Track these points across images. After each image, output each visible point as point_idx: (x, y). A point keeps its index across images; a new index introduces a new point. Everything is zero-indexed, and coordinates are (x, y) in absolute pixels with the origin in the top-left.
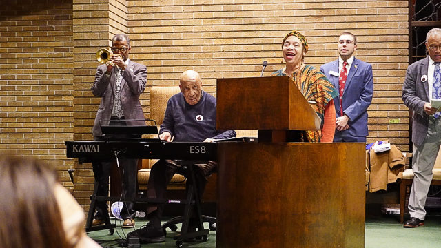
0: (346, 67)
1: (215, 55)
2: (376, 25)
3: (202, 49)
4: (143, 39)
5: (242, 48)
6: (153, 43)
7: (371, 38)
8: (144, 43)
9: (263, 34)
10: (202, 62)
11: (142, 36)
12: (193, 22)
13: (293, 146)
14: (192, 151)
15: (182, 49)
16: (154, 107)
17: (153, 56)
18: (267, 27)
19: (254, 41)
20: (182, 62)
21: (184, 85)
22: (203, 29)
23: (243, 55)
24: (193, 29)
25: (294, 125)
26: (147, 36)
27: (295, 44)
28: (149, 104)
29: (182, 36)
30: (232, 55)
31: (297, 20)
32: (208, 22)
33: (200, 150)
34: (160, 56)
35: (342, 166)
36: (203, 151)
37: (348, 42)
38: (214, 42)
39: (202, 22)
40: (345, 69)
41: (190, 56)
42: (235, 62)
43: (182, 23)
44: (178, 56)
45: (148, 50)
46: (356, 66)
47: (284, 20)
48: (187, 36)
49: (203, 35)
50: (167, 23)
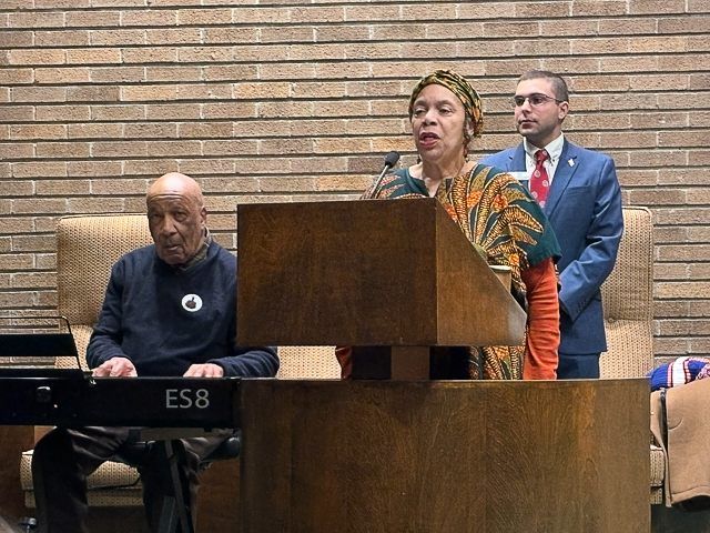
0: (546, 164)
1: (237, 129)
2: (681, 43)
3: (201, 111)
4: (36, 84)
5: (313, 108)
6: (63, 94)
7: (668, 82)
8: (38, 95)
9: (370, 69)
10: (202, 148)
11: (34, 75)
12: (176, 36)
13: (448, 390)
14: (172, 402)
15: (146, 111)
16: (71, 275)
17: (63, 131)
18: (383, 50)
19: (346, 89)
20: (146, 149)
21: (157, 210)
22: (204, 54)
23: (316, 127)
24: (176, 55)
25: (450, 331)
26: (46, 76)
27: (441, 108)
28: (53, 264)
29: (146, 74)
30: (286, 129)
31: (463, 31)
32: (219, 35)
33: (194, 399)
34: (83, 130)
35: (584, 443)
36: (202, 403)
37: (535, 98)
38: (234, 91)
39: (201, 35)
40: (542, 170)
41: (167, 130)
42: (294, 146)
43: (145, 37)
44: (135, 130)
45: (50, 114)
46: (571, 162)
47: (428, 31)
48: (160, 74)
49: (202, 73)
50: (102, 37)
